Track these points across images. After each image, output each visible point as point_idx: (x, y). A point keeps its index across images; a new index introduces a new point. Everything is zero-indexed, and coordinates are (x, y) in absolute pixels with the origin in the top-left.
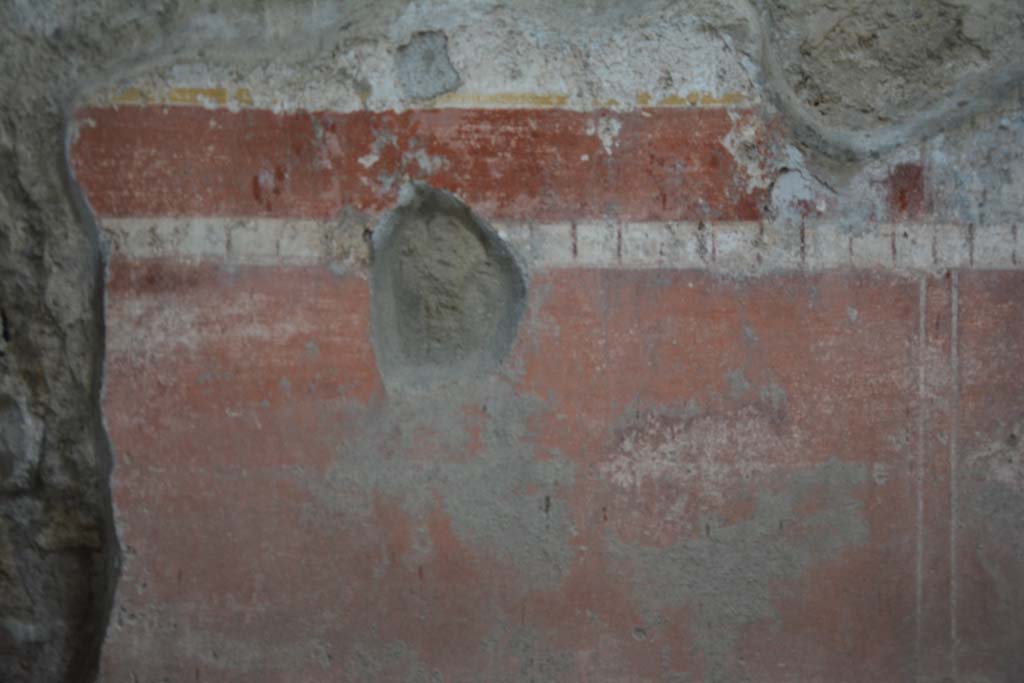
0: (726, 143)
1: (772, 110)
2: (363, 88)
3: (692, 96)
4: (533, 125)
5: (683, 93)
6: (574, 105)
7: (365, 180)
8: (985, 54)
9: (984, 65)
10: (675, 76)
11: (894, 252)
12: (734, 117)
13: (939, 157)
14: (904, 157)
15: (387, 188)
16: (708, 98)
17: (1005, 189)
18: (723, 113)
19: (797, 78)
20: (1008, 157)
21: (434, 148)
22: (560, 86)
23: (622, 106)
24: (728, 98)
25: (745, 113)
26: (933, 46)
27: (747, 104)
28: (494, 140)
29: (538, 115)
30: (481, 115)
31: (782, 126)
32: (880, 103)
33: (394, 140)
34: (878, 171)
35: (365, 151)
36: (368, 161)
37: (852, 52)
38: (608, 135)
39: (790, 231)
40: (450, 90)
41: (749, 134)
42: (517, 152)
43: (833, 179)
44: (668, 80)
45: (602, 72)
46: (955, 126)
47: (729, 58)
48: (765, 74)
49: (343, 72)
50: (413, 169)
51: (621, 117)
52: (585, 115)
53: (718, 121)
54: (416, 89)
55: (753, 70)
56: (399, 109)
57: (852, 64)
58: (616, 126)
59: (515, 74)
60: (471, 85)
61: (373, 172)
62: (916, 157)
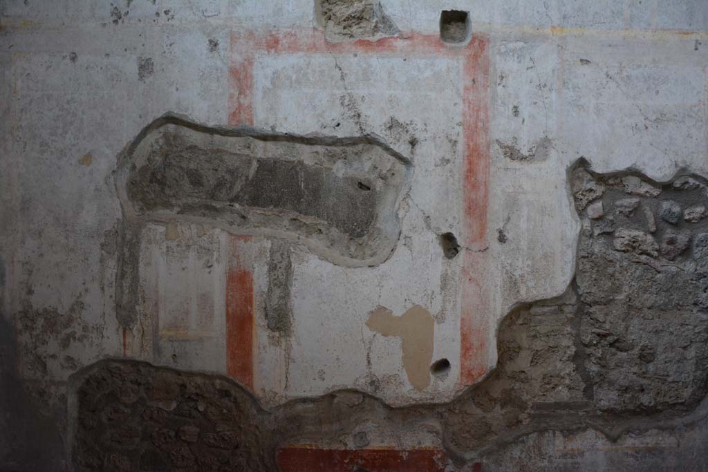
0: (434, 458)
1: (445, 451)
2: (346, 445)
3: (426, 447)
4: (387, 453)
5: (423, 446)
6: (397, 449)
7: (345, 465)
8: (496, 435)
9: (496, 437)
10: (422, 442)
12: (436, 452)
13: (484, 461)
14: (476, 461)
15: (351, 468)
16: (429, 448)
17: (500, 468)
18: (433, 451)
19: (451, 440)
20: (501, 461)
21: (362, 458)
22: (393, 444)
23: (408, 449)
24: (434, 447)
25: (438, 451)
26: (484, 433)
27: (438, 449)
28: (377, 457)
29: (388, 451)
30: (374, 451)
31: (448, 454)
32: (472, 446)
33: (353, 457)
34: (470, 464)
35: (346, 459)
36: (346, 461)
37: (465, 434)
38: (405, 456)
40: (366, 445)
41: (439, 456)
42: (382, 459)
43: (460, 466)
44: (420, 443)
45: (403, 441)
46: (489, 454)
47: (435, 438)
48: (444, 441)
49: (341, 441)
50: (357, 463)
51: (408, 451)
52: (399, 451)
53: (432, 453)
54: (358, 445)
55: (440, 441)
56: (354, 449)
57: (465, 437)
58: (407, 454)
59: (383, 442)
60: (372, 444)
61: (347, 464)
62: (479, 461)
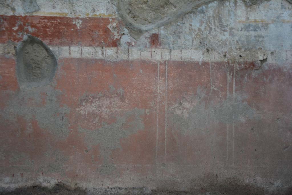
0: (109, 27)
1: (120, 19)
2: (14, 10)
3: (100, 14)
4: (59, 21)
5: (98, 14)
6: (69, 16)
7: (14, 33)
8: (175, 7)
9: (175, 10)
10: (95, 9)
11: (152, 56)
12: (111, 20)
13: (162, 32)
14: (154, 32)
15: (20, 36)
16: (104, 15)
17: (179, 40)
18: (108, 19)
19: (128, 11)
20: (179, 32)
21: (33, 26)
22: (66, 11)
23: (82, 17)
24: (109, 15)
25: (113, 19)
26: (162, 4)
27: (114, 17)
28: (48, 24)
29: (60, 18)
30: (45, 18)
31: (123, 23)
32: (149, 18)
33: (22, 23)
34: (147, 35)
35: (14, 26)
36: (15, 29)
37: (142, 5)
38: (79, 24)
39: (125, 50)
40: (37, 11)
41: (114, 24)
42: (54, 28)
43: (136, 37)
44: (94, 10)
45: (77, 8)
46: (167, 24)
47: (109, 5)
48: (119, 9)
49: (8, 5)
50: (27, 31)
51: (82, 19)
52: (72, 18)
53: (107, 21)
54: (28, 10)
55: (115, 8)
56: (23, 15)
57: (142, 8)
58: (81, 22)
59: (54, 7)
60: (42, 10)
61: (16, 31)
62: (157, 32)
